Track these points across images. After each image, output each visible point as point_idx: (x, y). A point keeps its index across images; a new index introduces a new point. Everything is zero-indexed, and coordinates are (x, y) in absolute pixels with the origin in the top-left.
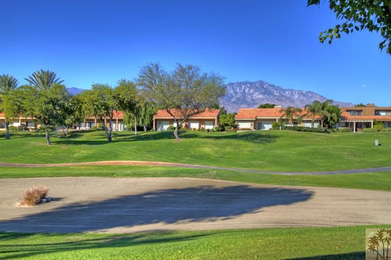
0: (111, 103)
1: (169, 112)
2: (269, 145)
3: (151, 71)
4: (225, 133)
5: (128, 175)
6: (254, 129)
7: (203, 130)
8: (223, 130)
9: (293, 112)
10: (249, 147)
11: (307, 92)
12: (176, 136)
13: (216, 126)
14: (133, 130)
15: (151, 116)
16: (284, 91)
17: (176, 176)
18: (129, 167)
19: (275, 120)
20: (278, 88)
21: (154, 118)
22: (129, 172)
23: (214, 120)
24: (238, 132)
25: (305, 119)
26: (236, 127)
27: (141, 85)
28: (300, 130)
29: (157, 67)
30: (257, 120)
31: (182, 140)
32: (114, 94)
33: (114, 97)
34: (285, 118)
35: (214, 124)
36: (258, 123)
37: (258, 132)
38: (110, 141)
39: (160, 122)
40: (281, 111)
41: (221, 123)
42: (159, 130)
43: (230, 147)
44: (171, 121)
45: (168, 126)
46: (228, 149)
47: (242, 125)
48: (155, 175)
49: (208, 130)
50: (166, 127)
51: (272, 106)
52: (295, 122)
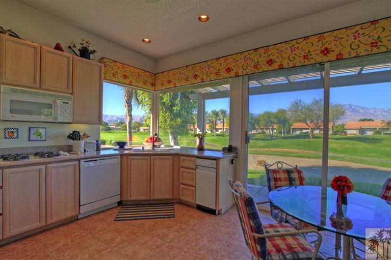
0: (273, 120)
1: (307, 124)
3: (297, 103)
4: (338, 136)
6: (359, 133)
8: (336, 134)
10: (361, 145)
12: (311, 137)
13: (331, 132)
15: (290, 126)
19: (376, 129)
21: (292, 127)
23: (330, 129)
24: (348, 136)
26: (345, 133)
27: (290, 111)
29: (300, 101)
30: (361, 128)
31: (314, 139)
32: (276, 116)
33: (275, 117)
34: (385, 127)
36: (362, 131)
37: (363, 136)
38: (272, 139)
39: (295, 130)
40: (381, 123)
41: (335, 130)
42: (294, 134)
43: (349, 145)
44: (301, 129)
45: (300, 132)
46: (347, 146)
47: (349, 132)
50: (298, 132)
51: (372, 120)
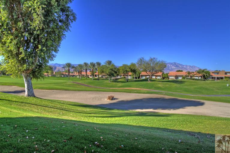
0: (128, 70)
1: (147, 73)
2: (182, 85)
3: (141, 60)
4: (164, 80)
5: (135, 93)
6: (175, 78)
7: (157, 79)
8: (164, 79)
9: (191, 73)
10: (175, 85)
11: (193, 66)
12: (149, 80)
13: (161, 77)
14: (134, 78)
16: (183, 66)
17: (151, 94)
18: (135, 90)
19: (183, 76)
20: (181, 65)
21: (141, 75)
22: (135, 91)
23: (160, 76)
24: (169, 80)
25: (195, 76)
26: (168, 78)
27: (137, 64)
28: (193, 79)
29: (143, 59)
31: (151, 82)
32: (129, 67)
33: (129, 68)
34: (187, 75)
35: (160, 77)
36: (177, 77)
37: (177, 80)
38: (127, 82)
39: (142, 76)
40: (186, 73)
41: (163, 77)
42: (142, 78)
43: (168, 85)
44: (146, 76)
45: (145, 77)
46: (167, 85)
47: (170, 78)
48: (144, 93)
49: (159, 79)
50: (144, 78)
51: (182, 71)
52: (191, 77)
